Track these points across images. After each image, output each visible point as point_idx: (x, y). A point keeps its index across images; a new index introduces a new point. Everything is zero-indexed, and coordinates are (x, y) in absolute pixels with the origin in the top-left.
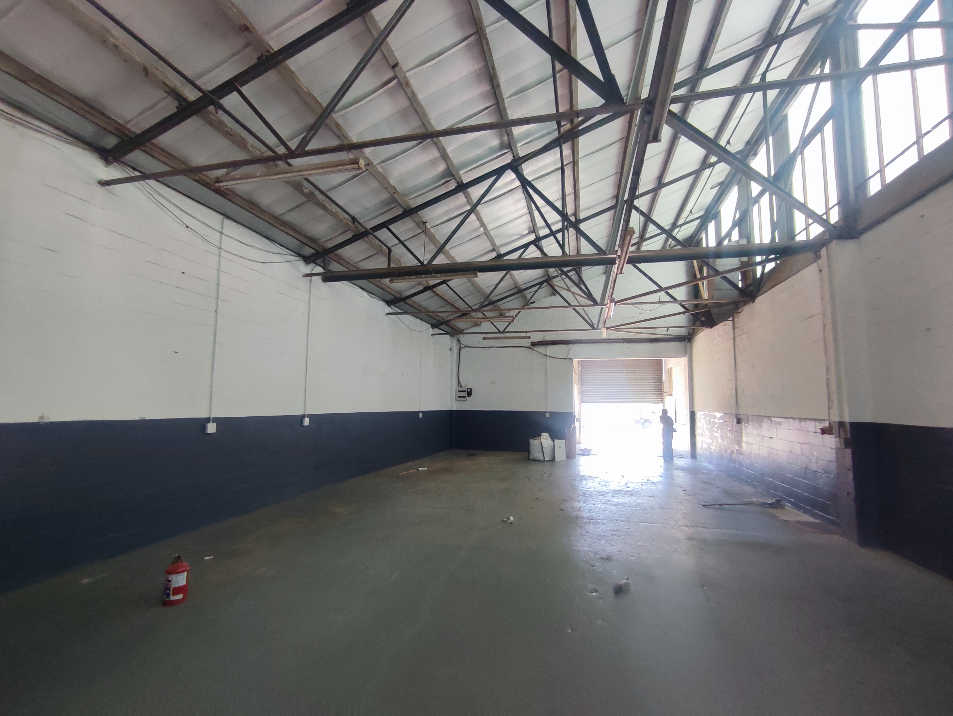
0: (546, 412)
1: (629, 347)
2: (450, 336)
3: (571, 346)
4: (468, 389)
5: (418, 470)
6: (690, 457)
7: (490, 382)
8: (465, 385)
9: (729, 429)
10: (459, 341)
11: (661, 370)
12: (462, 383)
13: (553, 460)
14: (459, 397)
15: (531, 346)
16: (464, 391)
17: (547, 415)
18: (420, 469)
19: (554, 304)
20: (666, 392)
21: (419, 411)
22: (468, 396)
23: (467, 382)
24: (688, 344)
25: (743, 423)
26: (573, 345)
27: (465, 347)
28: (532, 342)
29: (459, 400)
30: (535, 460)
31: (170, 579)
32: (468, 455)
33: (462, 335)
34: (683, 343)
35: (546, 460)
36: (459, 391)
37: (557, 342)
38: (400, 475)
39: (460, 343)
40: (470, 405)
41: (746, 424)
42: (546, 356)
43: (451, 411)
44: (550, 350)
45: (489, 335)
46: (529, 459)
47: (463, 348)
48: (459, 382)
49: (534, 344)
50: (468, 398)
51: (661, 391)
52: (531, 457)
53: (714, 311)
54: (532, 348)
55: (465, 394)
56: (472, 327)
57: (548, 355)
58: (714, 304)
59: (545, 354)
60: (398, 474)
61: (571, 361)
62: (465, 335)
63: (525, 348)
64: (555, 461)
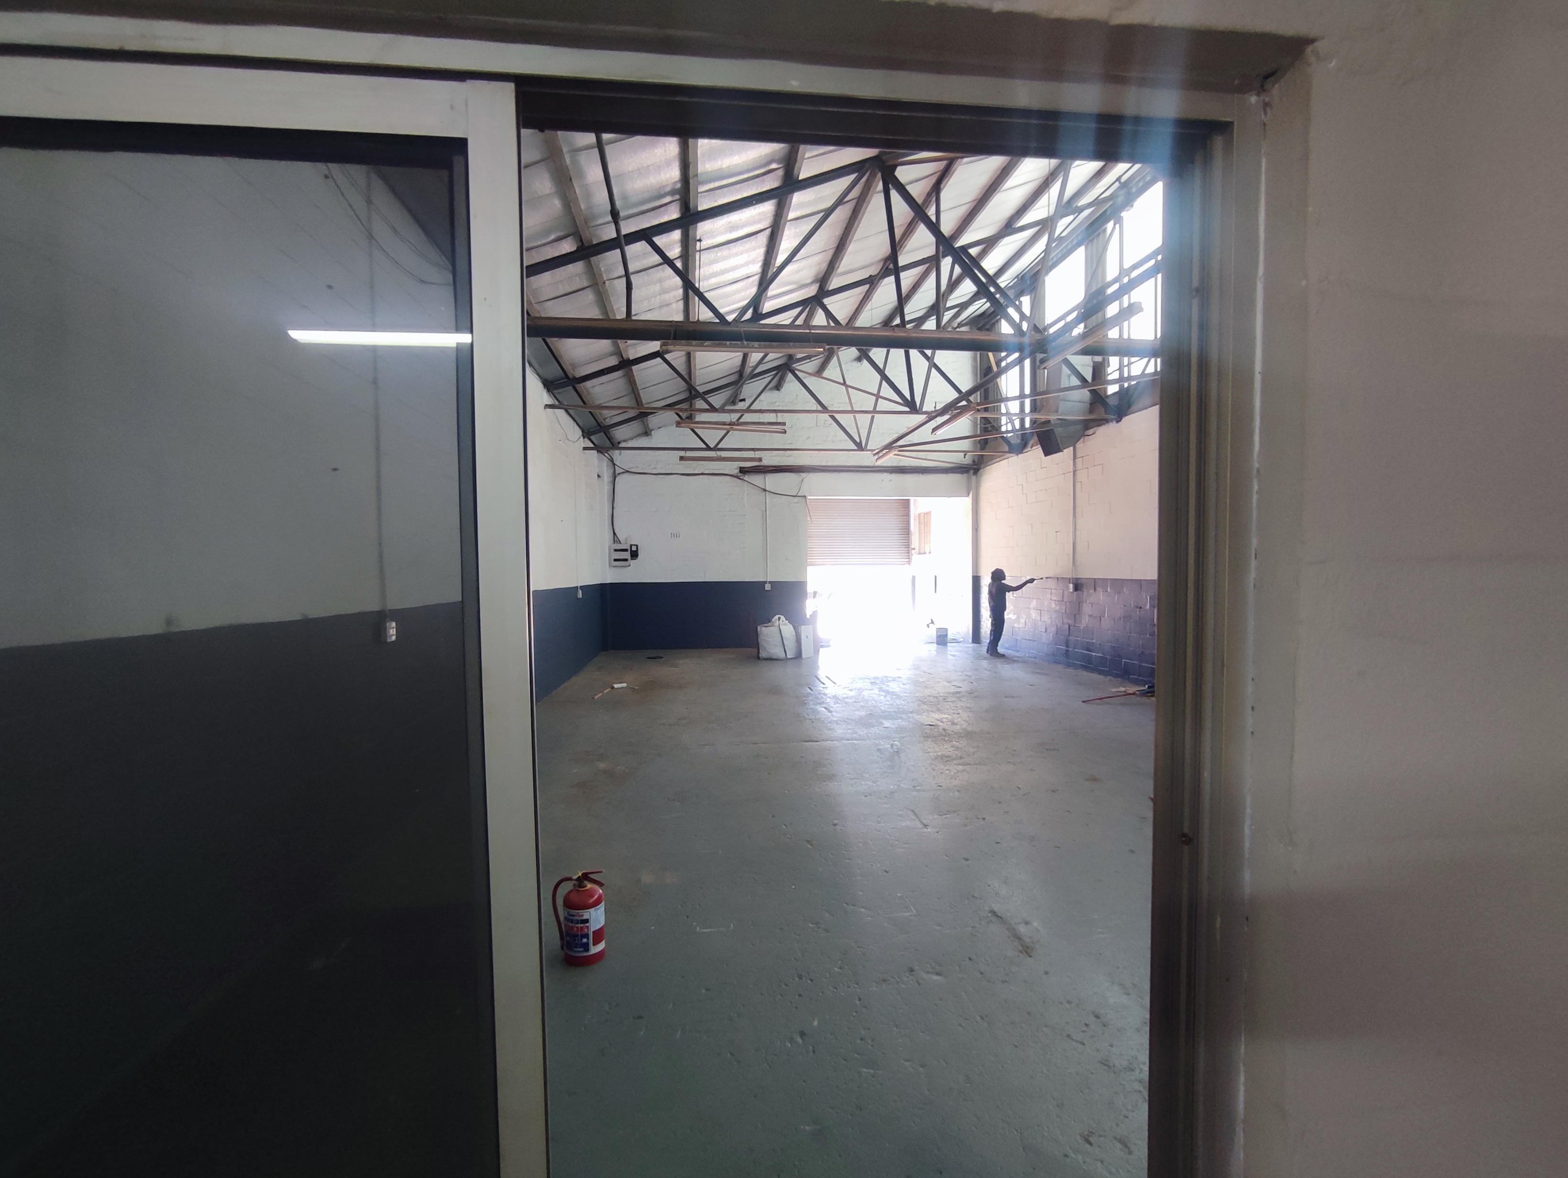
0: (766, 582)
1: (891, 480)
2: (598, 451)
3: (803, 475)
4: (633, 547)
5: (613, 688)
6: (971, 640)
7: (670, 535)
8: (626, 538)
9: (1055, 598)
10: (612, 460)
11: (908, 515)
12: (621, 536)
13: (799, 655)
14: (615, 560)
15: (739, 474)
16: (626, 550)
17: (768, 587)
18: (616, 686)
19: (777, 404)
20: (914, 549)
21: (577, 587)
22: (631, 559)
23: (628, 535)
24: (974, 478)
25: (1085, 590)
26: (808, 474)
27: (623, 473)
28: (740, 468)
29: (615, 566)
30: (770, 659)
31: (585, 917)
32: (648, 658)
33: (617, 452)
34: (965, 475)
35: (788, 657)
36: (616, 550)
37: (783, 468)
38: (597, 698)
39: (614, 464)
40: (633, 574)
41: (1092, 591)
42: (765, 490)
43: (602, 586)
44: (771, 481)
45: (689, 454)
46: (759, 658)
47: (619, 474)
48: (614, 533)
49: (743, 471)
50: (632, 562)
51: (909, 548)
52: (763, 654)
53: (1059, 431)
54: (741, 477)
55: (627, 555)
56: (635, 437)
57: (767, 489)
58: (1059, 422)
59: (763, 487)
60: (594, 698)
61: (804, 499)
62: (623, 451)
63: (729, 477)
64: (802, 659)
